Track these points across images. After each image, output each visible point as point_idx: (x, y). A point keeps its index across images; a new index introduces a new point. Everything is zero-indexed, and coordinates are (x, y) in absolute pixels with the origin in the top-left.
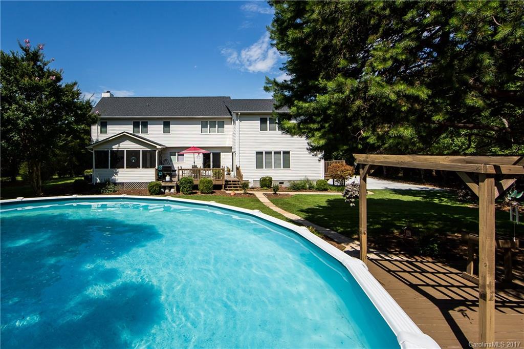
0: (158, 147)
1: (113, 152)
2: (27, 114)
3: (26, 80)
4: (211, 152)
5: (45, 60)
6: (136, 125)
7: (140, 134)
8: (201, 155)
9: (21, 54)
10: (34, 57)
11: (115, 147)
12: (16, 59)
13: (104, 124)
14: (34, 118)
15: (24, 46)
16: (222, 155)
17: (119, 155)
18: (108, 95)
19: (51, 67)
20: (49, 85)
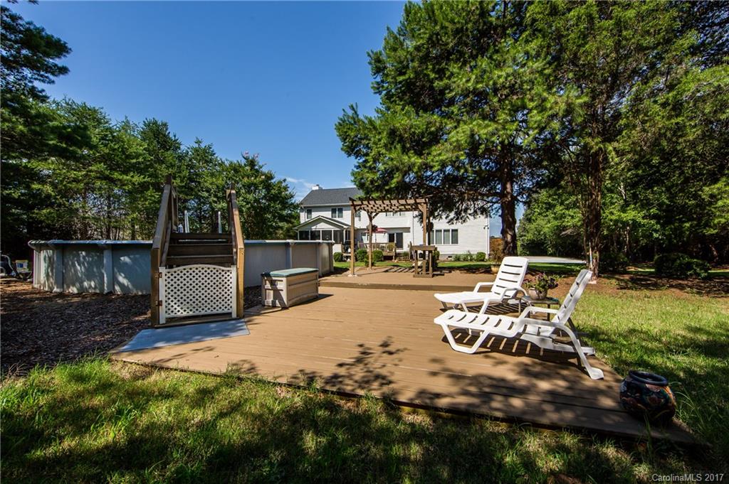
0: (345, 227)
1: (312, 232)
2: (247, 203)
3: (246, 179)
4: (395, 232)
5: (260, 164)
6: (334, 211)
7: (337, 219)
8: (386, 234)
9: (243, 162)
10: (252, 163)
11: (314, 228)
12: (240, 166)
13: (309, 211)
14: (252, 206)
15: (245, 156)
16: (405, 234)
17: (317, 234)
18: (317, 188)
19: (265, 170)
20: (262, 182)
